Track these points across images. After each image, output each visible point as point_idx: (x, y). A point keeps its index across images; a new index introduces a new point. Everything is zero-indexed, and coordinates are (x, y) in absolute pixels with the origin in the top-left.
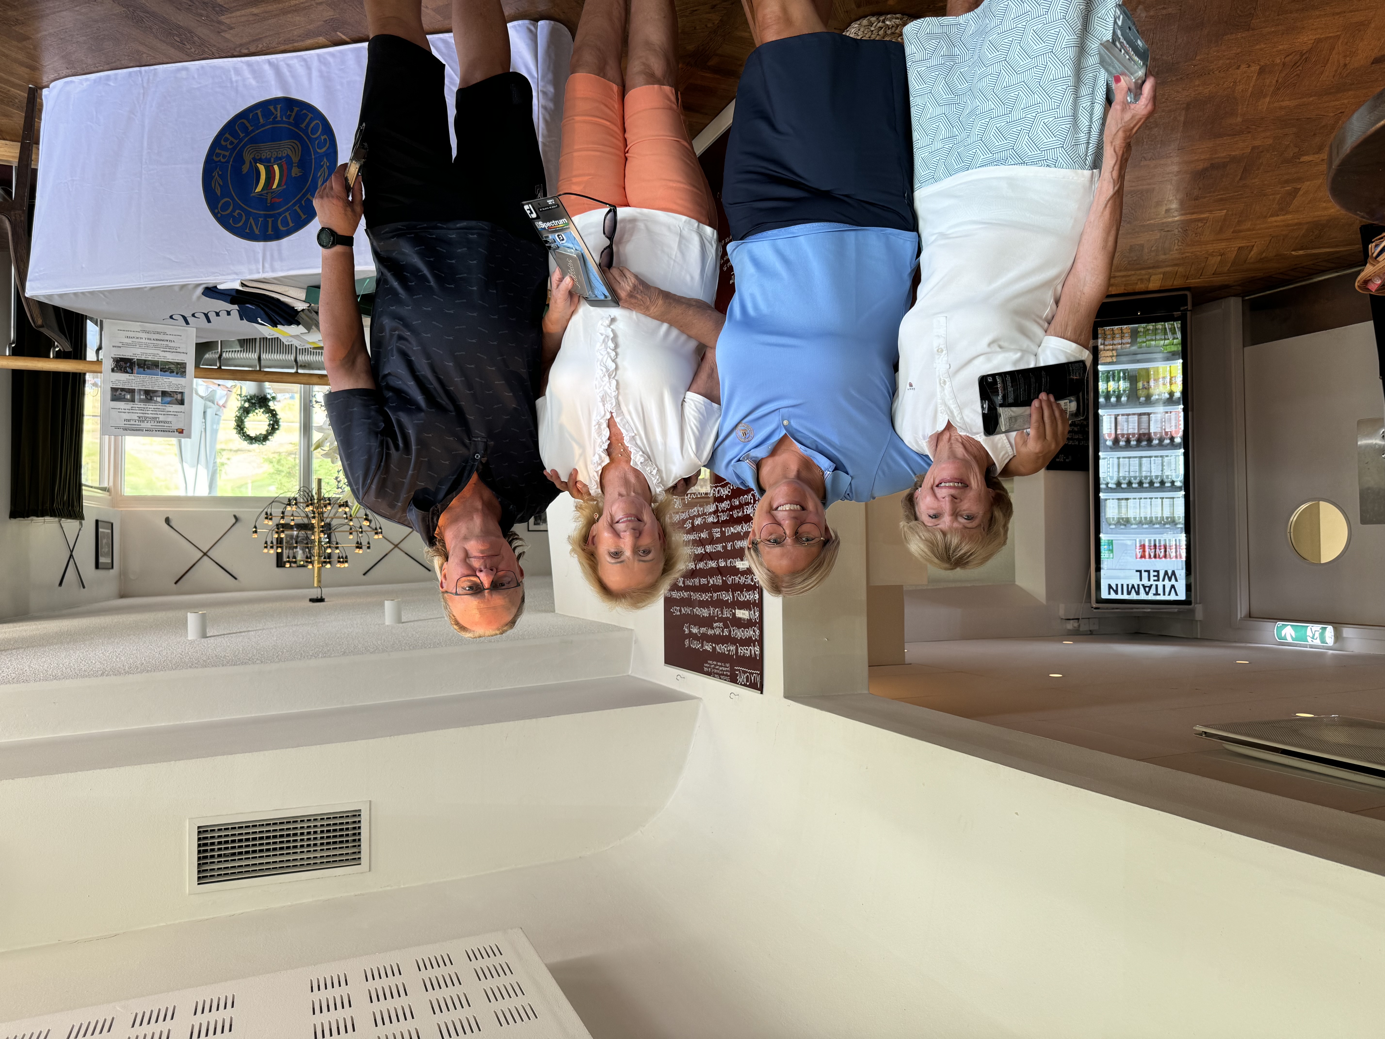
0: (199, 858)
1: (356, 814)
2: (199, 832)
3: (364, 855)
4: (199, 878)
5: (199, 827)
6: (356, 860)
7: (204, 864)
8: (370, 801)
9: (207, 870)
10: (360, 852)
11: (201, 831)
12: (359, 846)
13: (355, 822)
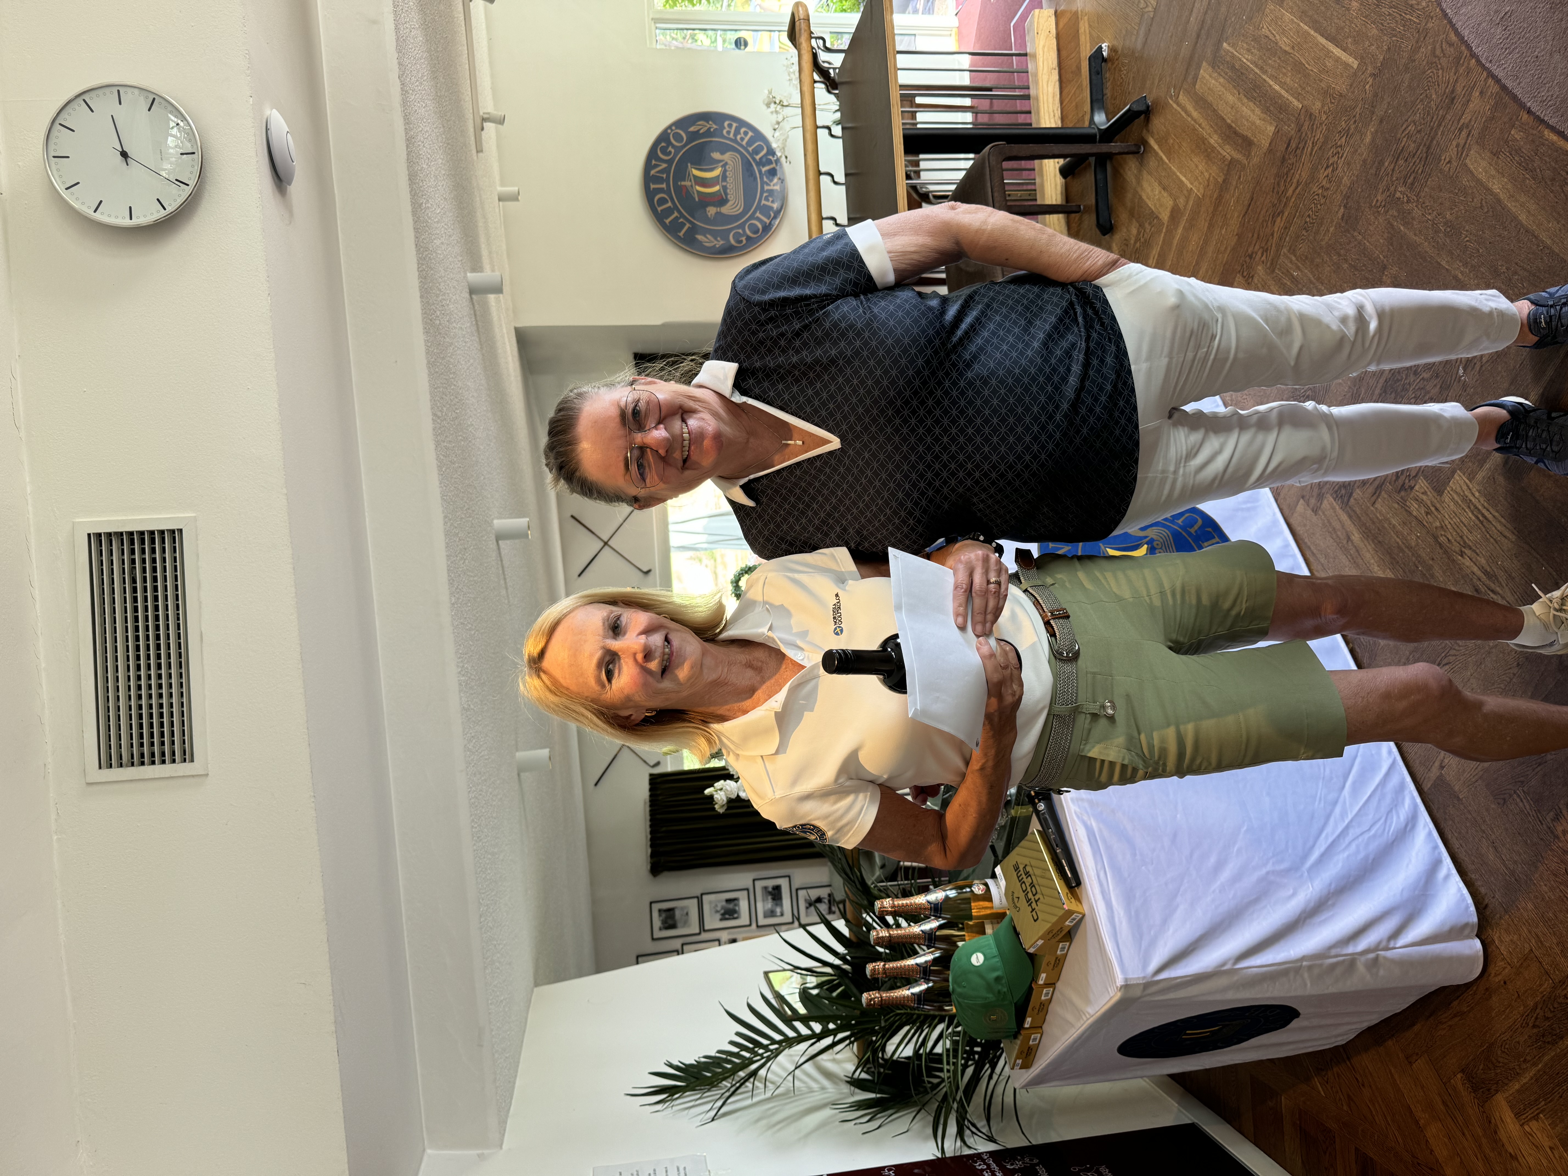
0: (131, 534)
1: (187, 756)
2: (173, 531)
3: (116, 773)
4: (100, 535)
5: (180, 531)
6: (107, 761)
7: (122, 540)
8: (207, 775)
9: (111, 545)
10: (121, 766)
11: (175, 535)
12: (133, 764)
13: (174, 754)
